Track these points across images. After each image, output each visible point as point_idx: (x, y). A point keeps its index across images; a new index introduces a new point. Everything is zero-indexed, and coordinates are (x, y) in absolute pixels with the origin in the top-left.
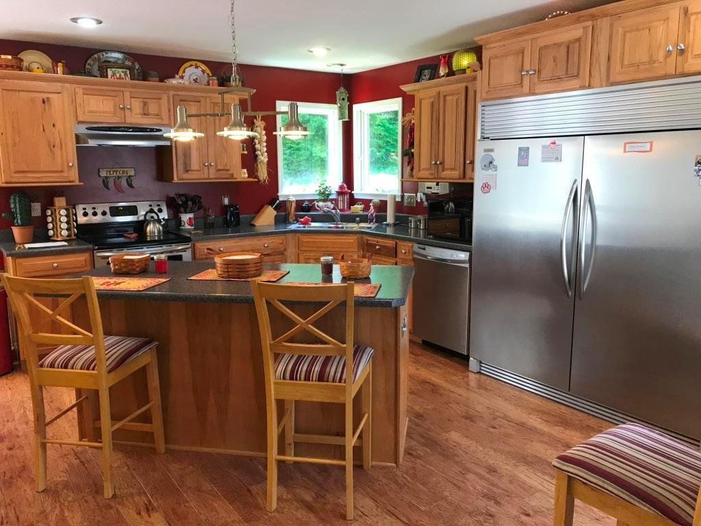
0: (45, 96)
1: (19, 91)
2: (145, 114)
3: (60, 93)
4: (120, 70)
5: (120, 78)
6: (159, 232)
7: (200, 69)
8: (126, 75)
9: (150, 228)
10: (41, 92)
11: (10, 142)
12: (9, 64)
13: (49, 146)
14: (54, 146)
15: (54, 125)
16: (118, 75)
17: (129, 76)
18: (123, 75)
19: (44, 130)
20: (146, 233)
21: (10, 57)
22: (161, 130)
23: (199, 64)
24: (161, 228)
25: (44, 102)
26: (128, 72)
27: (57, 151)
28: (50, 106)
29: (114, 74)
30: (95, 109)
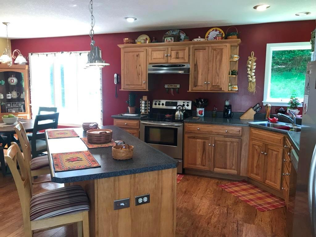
0: (137, 53)
1: (130, 52)
2: (177, 58)
3: (143, 52)
4: (169, 38)
5: (169, 41)
6: (181, 115)
7: (218, 31)
8: (172, 40)
9: (177, 113)
10: (136, 52)
11: (125, 73)
12: (127, 42)
13: (138, 74)
15: (140, 65)
16: (168, 40)
17: (173, 40)
18: (170, 40)
19: (136, 68)
20: (175, 116)
21: (128, 39)
22: (185, 66)
23: (218, 29)
24: (182, 114)
25: (137, 56)
26: (173, 38)
27: (140, 76)
28: (139, 57)
29: (167, 40)
30: (156, 57)
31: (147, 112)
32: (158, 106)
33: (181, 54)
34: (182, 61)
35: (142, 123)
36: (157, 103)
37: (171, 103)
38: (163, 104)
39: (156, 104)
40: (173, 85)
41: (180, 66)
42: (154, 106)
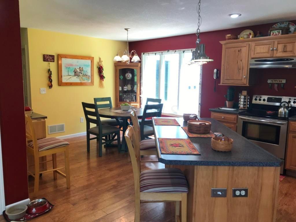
0: (239, 49)
1: (231, 48)
3: (245, 47)
4: (276, 31)
5: (276, 35)
6: (285, 113)
8: (279, 32)
9: (281, 110)
10: (238, 47)
11: (226, 68)
12: (230, 38)
13: (238, 69)
14: (240, 69)
15: (241, 60)
16: (275, 34)
17: (281, 33)
18: (277, 33)
19: (237, 63)
20: (278, 113)
21: (230, 35)
22: (293, 59)
24: (287, 111)
25: (239, 51)
26: (281, 31)
27: (241, 71)
28: (241, 53)
29: (273, 33)
30: (259, 52)
31: (246, 108)
32: (259, 101)
33: (289, 47)
34: (291, 55)
35: (240, 118)
36: (258, 99)
37: (274, 99)
38: (264, 100)
39: (256, 100)
40: (277, 80)
41: (287, 60)
42: (254, 102)
